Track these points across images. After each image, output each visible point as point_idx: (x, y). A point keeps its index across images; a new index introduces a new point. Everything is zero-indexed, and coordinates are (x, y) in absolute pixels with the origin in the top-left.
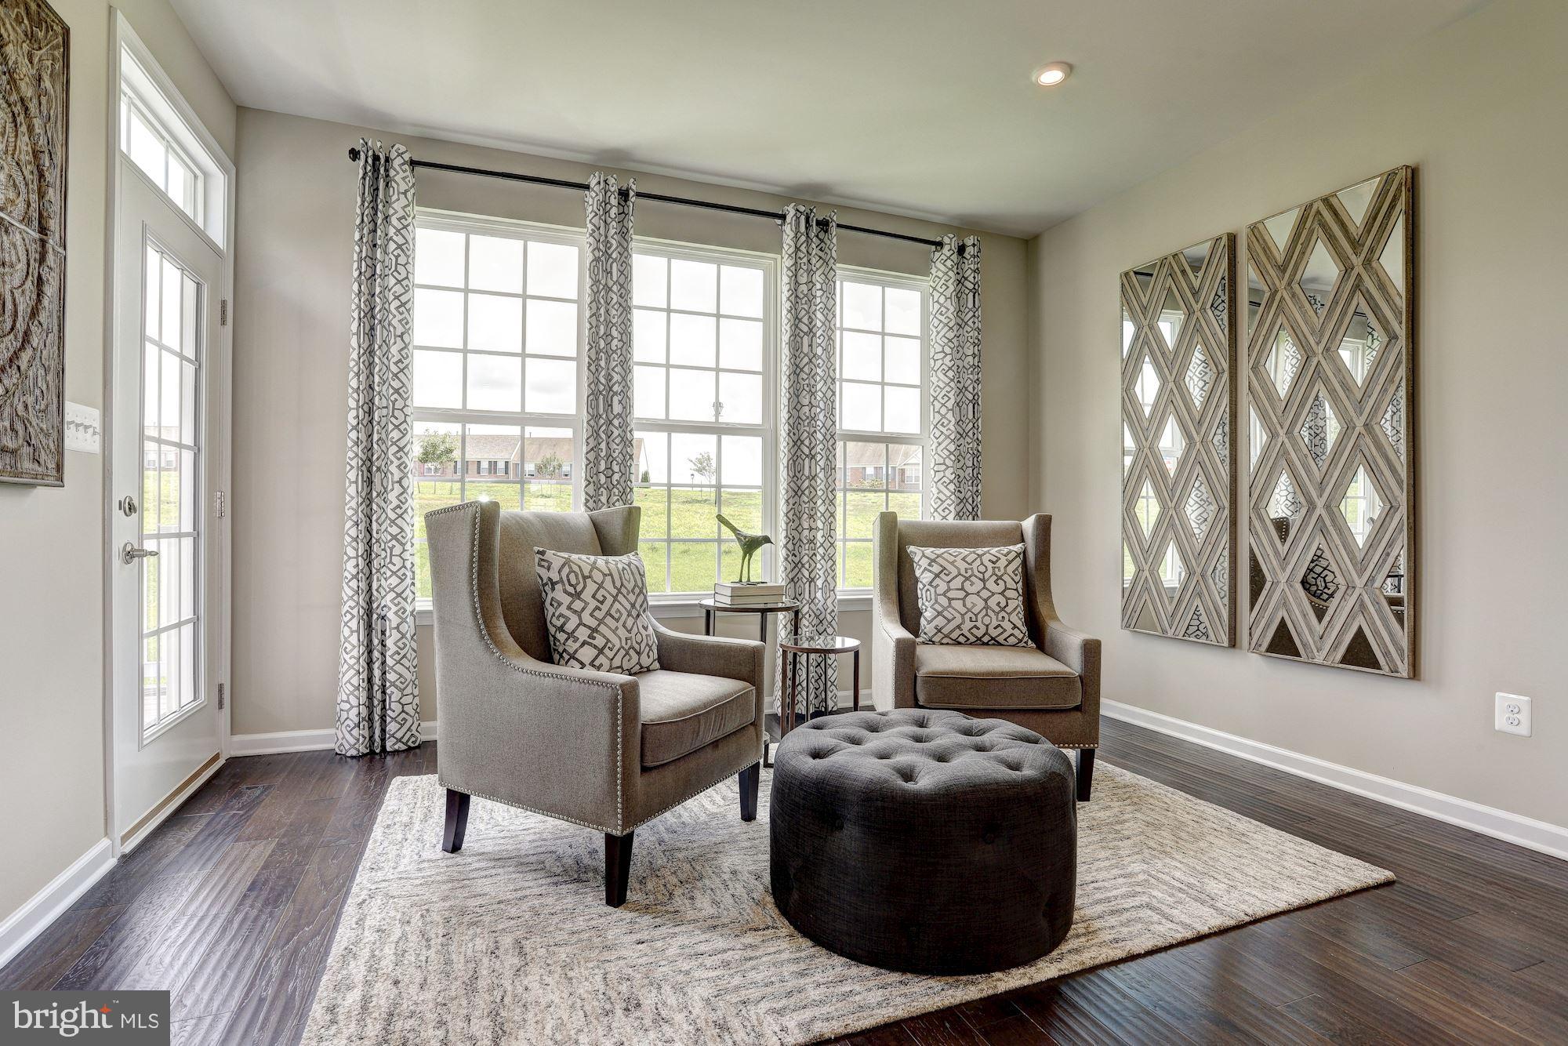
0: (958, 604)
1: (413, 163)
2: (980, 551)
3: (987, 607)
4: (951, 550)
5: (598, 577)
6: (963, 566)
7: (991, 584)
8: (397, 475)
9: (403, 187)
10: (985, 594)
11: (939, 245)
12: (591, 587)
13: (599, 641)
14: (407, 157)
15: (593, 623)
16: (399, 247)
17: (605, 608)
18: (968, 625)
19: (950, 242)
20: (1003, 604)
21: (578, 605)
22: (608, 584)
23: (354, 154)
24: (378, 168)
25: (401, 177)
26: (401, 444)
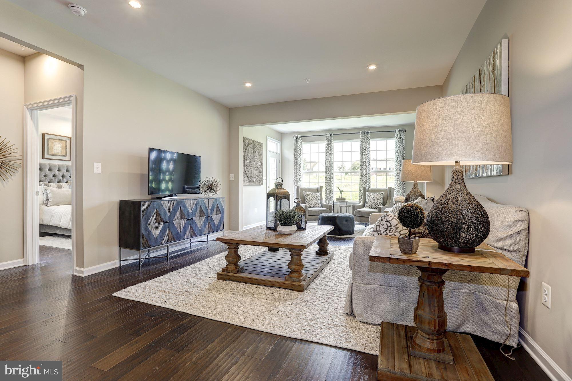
0: (369, 202)
1: (301, 137)
2: (375, 193)
3: (374, 202)
4: (371, 193)
5: (311, 195)
6: (372, 195)
7: (375, 199)
8: (299, 182)
9: (300, 141)
10: (374, 200)
11: (396, 131)
12: (309, 196)
13: (310, 202)
14: (300, 136)
15: (309, 200)
16: (299, 149)
17: (311, 199)
18: (371, 205)
19: (397, 130)
20: (377, 202)
21: (307, 198)
22: (312, 196)
23: (294, 137)
24: (296, 138)
25: (300, 139)
26: (300, 177)
